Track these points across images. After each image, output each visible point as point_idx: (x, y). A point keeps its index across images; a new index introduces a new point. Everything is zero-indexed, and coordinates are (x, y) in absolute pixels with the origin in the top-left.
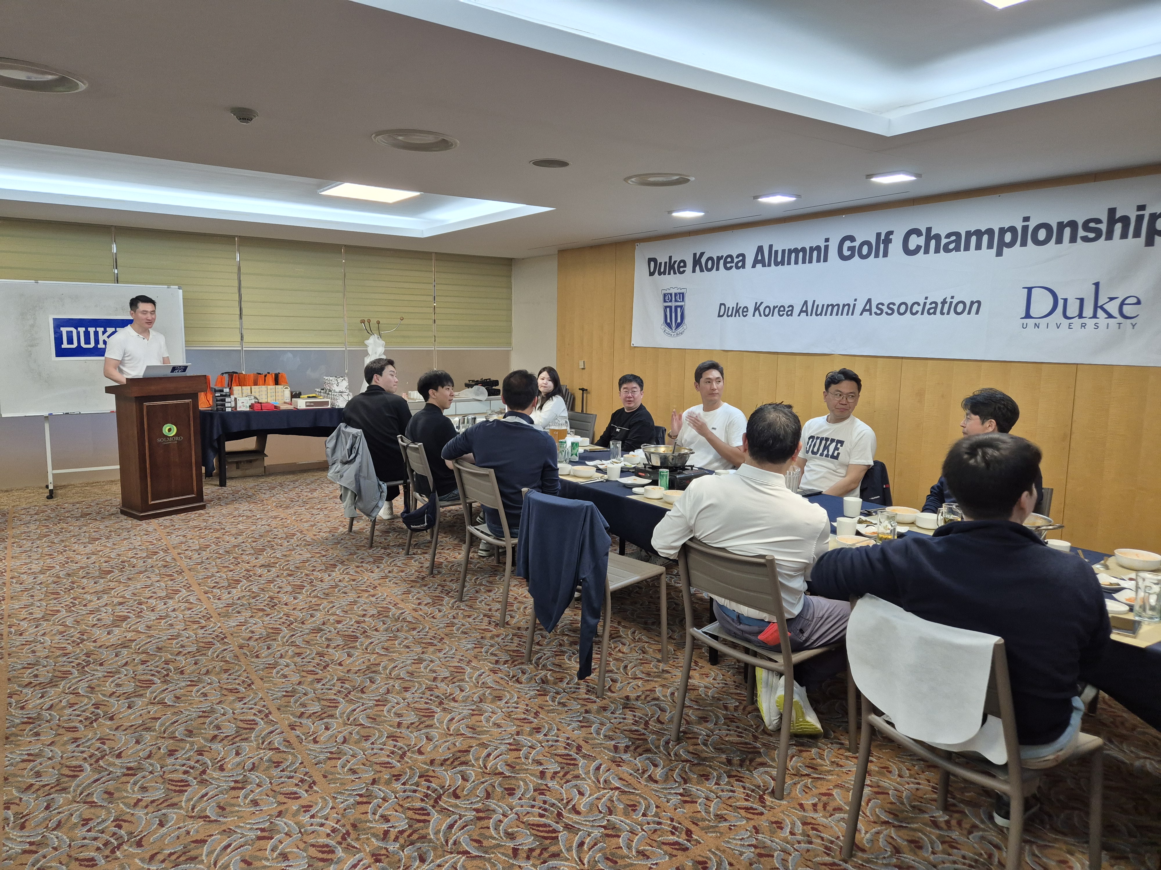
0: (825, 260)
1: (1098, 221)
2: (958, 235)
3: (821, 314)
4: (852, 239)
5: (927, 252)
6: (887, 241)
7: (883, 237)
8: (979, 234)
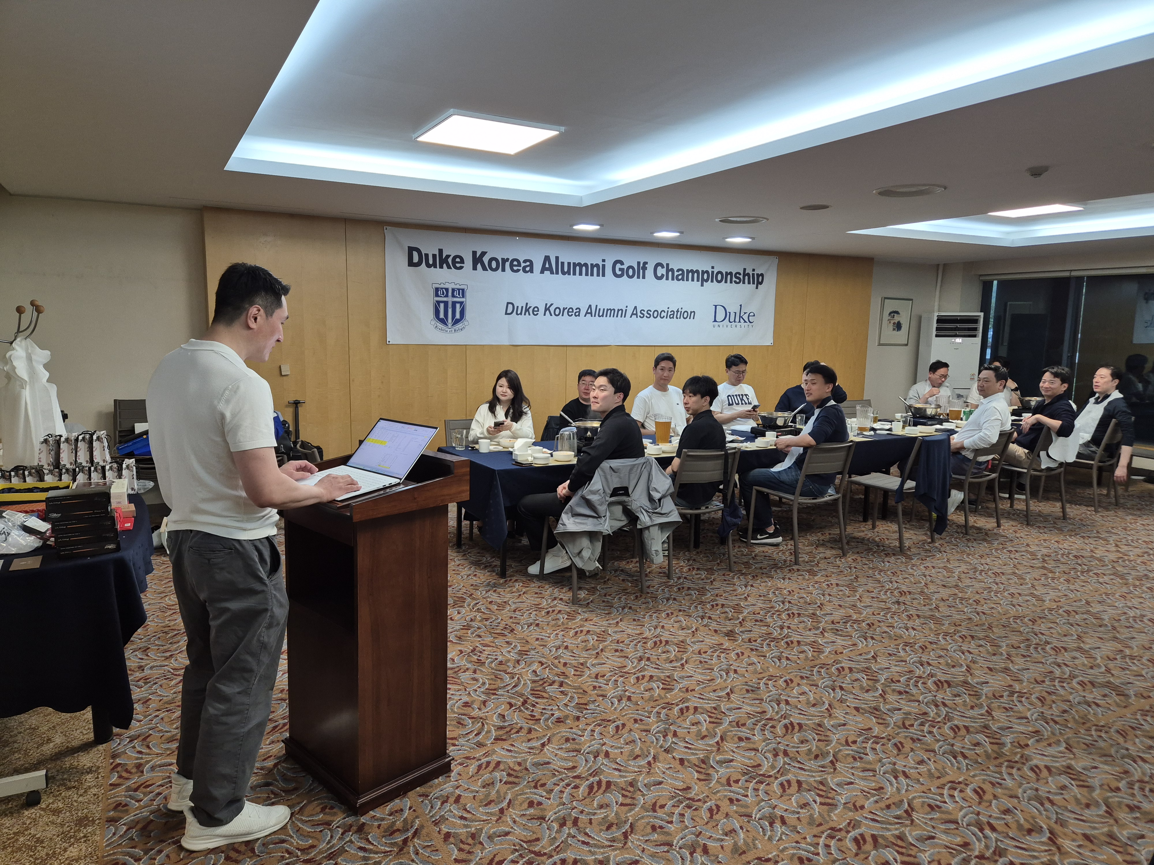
0: (604, 275)
1: (740, 274)
2: (682, 270)
3: (603, 316)
4: (622, 263)
5: (667, 279)
6: (644, 268)
7: (641, 265)
8: (692, 271)
